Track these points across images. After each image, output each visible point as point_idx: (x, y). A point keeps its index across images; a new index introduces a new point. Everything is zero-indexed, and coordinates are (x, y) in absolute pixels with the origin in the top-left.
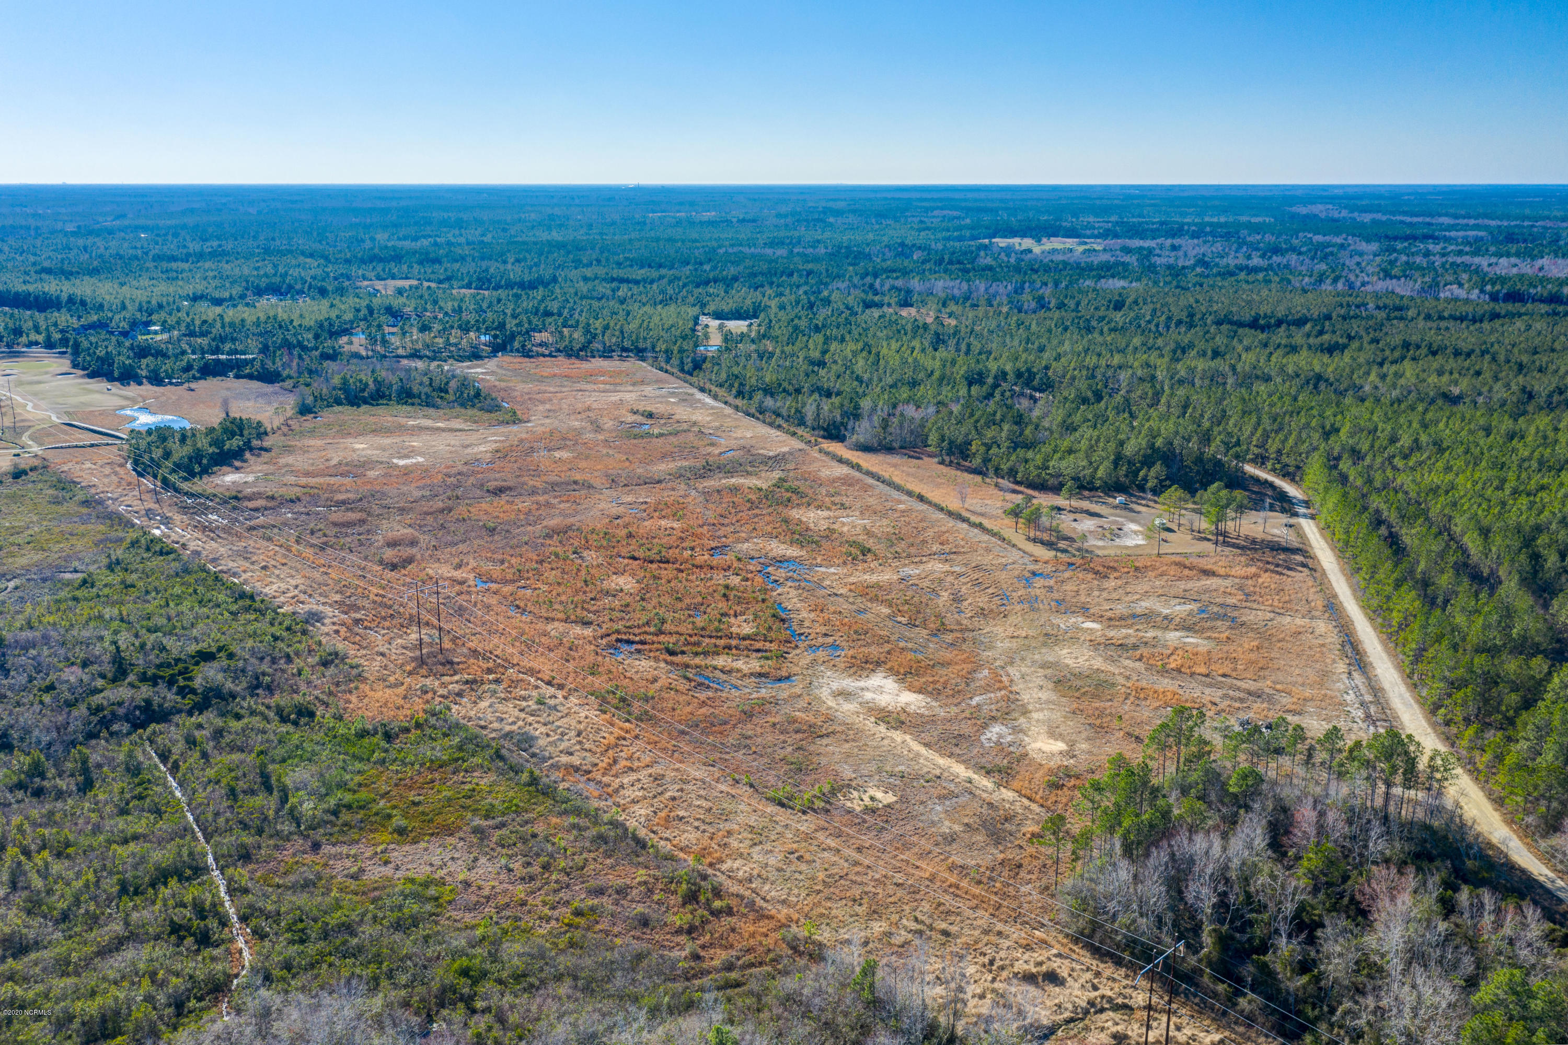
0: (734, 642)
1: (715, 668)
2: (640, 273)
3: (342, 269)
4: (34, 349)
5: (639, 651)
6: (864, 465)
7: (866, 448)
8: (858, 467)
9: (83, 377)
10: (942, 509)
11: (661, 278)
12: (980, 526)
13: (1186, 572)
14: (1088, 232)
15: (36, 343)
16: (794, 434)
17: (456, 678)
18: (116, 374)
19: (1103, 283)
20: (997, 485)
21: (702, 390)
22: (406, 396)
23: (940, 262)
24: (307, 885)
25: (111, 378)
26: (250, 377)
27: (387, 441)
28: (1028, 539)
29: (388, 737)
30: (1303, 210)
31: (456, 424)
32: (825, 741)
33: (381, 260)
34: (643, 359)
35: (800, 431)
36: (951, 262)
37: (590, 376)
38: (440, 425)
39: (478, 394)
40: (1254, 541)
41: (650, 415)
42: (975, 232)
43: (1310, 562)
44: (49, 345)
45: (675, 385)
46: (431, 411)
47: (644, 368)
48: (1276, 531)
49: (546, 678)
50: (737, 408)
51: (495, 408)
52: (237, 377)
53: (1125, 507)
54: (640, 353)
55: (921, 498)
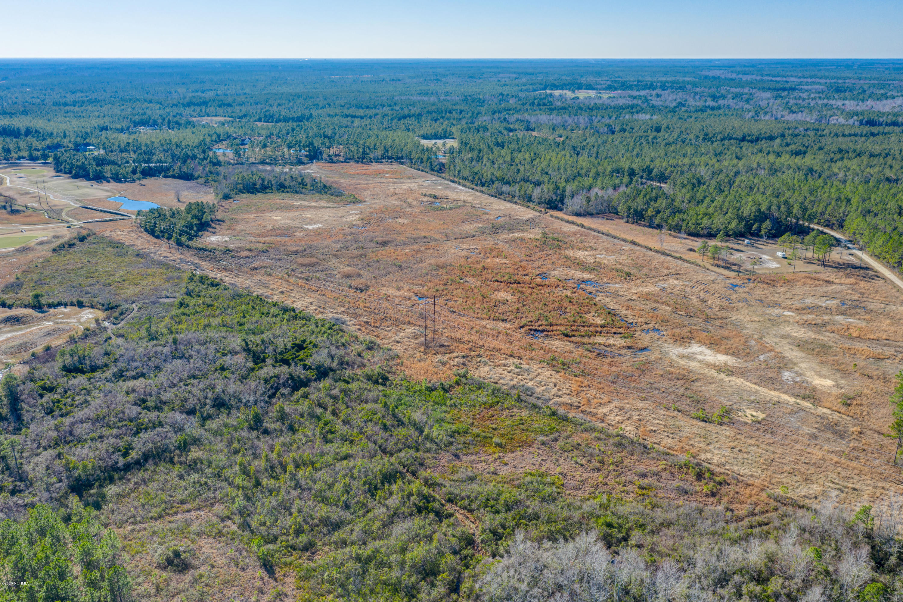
0: (599, 329)
1: (600, 344)
2: (361, 112)
3: (176, 110)
4: (23, 161)
5: (548, 336)
6: (585, 224)
7: (578, 215)
8: (583, 226)
9: (69, 178)
10: (651, 249)
11: (376, 115)
12: (680, 258)
13: (817, 282)
14: (600, 87)
15: (23, 158)
16: (528, 207)
17: (455, 354)
18: (91, 176)
19: (635, 116)
20: (670, 235)
21: (453, 182)
22: (282, 187)
23: (533, 104)
24: (472, 479)
25: (89, 179)
26: (174, 177)
27: (291, 215)
28: (713, 265)
29: (446, 391)
30: (711, 74)
31: (323, 203)
32: (698, 384)
33: (195, 105)
34: (402, 163)
35: (531, 204)
36: (539, 105)
37: (379, 174)
38: (313, 204)
39: (325, 186)
40: (839, 264)
41: (435, 197)
42: (535, 87)
43: (879, 275)
44: (33, 159)
45: (432, 178)
46: (302, 196)
47: (406, 169)
48: (846, 258)
49: (509, 353)
50: (482, 192)
51: (339, 194)
52: (165, 177)
53: (751, 245)
54: (399, 159)
55: (633, 243)
